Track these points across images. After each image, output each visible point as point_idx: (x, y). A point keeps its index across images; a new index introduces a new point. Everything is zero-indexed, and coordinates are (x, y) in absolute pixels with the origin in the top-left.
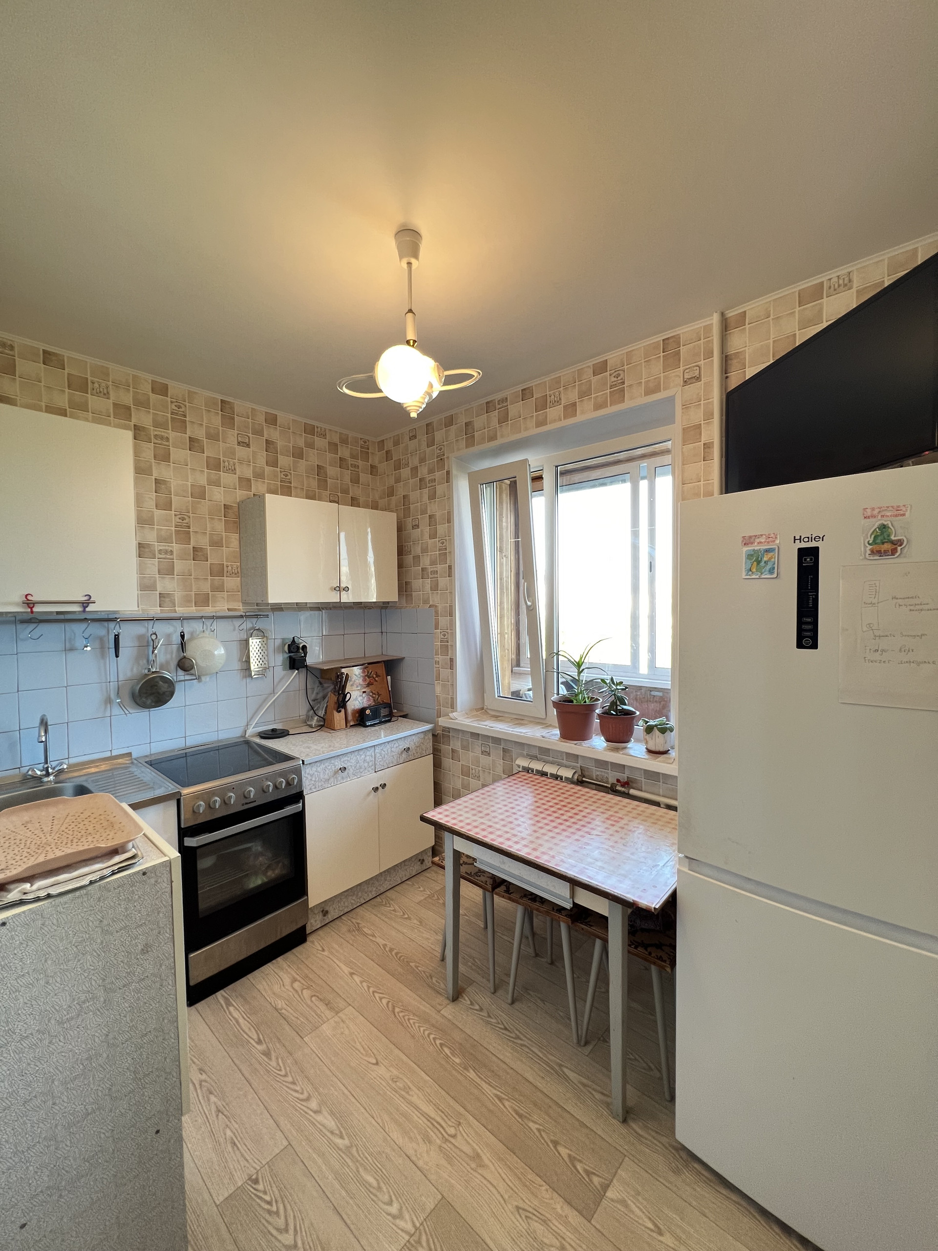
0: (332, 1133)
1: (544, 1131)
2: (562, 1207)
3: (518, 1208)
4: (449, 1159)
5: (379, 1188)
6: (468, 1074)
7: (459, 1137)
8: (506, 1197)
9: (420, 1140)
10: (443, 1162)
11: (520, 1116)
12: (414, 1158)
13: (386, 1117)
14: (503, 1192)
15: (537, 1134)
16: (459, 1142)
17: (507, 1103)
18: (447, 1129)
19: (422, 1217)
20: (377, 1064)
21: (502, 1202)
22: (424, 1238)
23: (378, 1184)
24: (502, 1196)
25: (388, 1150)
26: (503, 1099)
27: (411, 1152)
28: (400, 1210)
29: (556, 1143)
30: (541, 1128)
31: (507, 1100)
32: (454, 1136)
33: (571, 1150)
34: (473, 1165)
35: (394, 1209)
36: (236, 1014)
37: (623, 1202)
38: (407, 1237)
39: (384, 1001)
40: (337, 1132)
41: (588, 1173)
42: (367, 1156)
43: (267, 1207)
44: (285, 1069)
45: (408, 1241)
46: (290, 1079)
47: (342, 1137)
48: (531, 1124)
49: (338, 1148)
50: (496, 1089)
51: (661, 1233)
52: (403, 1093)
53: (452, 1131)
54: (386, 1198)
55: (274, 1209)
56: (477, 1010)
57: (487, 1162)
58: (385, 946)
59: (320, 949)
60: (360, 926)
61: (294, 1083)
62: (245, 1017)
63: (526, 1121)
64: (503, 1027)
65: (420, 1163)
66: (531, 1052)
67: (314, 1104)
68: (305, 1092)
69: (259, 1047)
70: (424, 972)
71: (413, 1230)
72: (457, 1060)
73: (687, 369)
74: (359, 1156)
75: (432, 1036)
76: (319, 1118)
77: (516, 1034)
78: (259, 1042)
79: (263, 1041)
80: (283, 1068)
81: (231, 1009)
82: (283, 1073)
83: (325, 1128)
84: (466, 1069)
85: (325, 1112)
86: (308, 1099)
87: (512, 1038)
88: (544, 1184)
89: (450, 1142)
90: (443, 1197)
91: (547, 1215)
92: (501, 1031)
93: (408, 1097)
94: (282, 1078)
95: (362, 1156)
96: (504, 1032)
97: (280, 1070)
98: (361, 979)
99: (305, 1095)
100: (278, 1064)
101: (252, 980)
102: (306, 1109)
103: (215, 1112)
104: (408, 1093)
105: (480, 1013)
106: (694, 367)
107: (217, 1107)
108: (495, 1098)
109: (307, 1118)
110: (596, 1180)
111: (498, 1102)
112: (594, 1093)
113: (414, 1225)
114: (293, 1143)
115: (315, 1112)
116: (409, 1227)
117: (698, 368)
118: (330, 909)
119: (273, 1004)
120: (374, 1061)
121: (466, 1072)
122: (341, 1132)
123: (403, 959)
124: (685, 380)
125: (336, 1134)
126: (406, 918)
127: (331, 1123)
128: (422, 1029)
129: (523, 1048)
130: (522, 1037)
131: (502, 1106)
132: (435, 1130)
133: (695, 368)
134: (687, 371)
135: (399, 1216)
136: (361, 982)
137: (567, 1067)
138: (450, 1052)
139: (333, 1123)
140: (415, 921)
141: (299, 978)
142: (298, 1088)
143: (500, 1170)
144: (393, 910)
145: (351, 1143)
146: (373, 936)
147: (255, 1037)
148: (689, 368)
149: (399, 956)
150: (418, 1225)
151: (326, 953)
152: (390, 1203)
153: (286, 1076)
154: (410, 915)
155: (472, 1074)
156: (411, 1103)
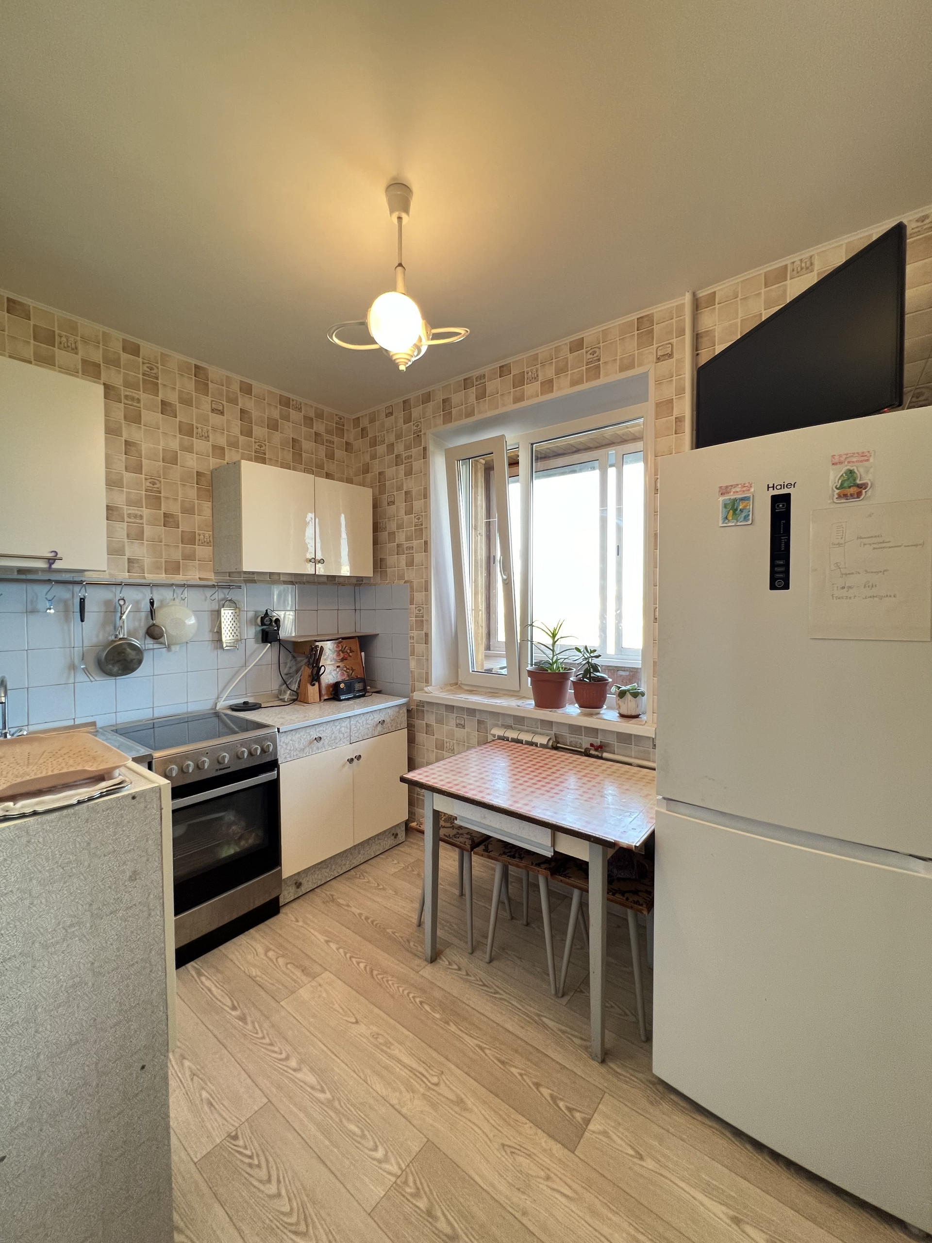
0: (313, 1088)
1: (525, 1074)
2: (546, 1142)
3: (503, 1145)
4: (434, 1106)
5: (363, 1136)
6: (449, 1028)
7: (442, 1085)
8: (491, 1136)
9: (402, 1088)
10: (427, 1108)
11: (503, 1063)
12: (397, 1107)
13: (369, 1072)
14: (488, 1132)
15: (519, 1077)
16: (443, 1089)
17: (487, 1052)
18: (430, 1078)
19: (409, 1159)
20: (357, 1022)
21: (488, 1142)
22: (411, 1179)
23: (362, 1131)
24: (487, 1136)
25: (371, 1101)
26: (485, 1048)
27: (394, 1102)
28: (386, 1155)
29: (537, 1085)
30: (523, 1072)
31: (488, 1049)
32: (437, 1085)
33: (553, 1090)
34: (457, 1109)
35: (380, 1154)
36: (208, 983)
37: (605, 1133)
38: (393, 1179)
39: (362, 965)
40: (319, 1087)
41: (570, 1109)
42: (350, 1107)
43: (247, 1160)
44: (262, 1031)
45: (395, 1182)
46: (267, 1041)
47: (323, 1091)
48: (513, 1070)
49: (319, 1101)
50: (476, 1039)
51: (641, 1158)
52: (384, 1048)
53: (435, 1080)
54: (371, 1144)
55: (256, 1162)
56: (455, 969)
57: (470, 1105)
58: (360, 915)
59: (294, 920)
60: (334, 897)
61: (271, 1044)
62: (218, 985)
63: (507, 1066)
64: (481, 983)
65: (404, 1111)
66: (510, 1005)
67: (293, 1063)
68: (284, 1052)
69: (233, 1013)
70: (402, 937)
71: (399, 1173)
72: (438, 1016)
73: (660, 346)
74: (341, 1107)
75: (411, 995)
76: (299, 1075)
77: (495, 990)
78: (234, 1008)
79: (238, 1007)
80: (259, 1031)
81: (203, 979)
82: (260, 1035)
83: (305, 1084)
84: (448, 1023)
85: (305, 1069)
86: (287, 1058)
87: (492, 993)
88: (528, 1122)
89: (434, 1090)
90: (428, 1140)
91: (532, 1150)
92: (480, 987)
93: (388, 1051)
94: (258, 1040)
95: (344, 1106)
96: (483, 988)
97: (257, 1033)
98: (337, 946)
99: (283, 1056)
100: (254, 1027)
101: (223, 951)
102: (286, 1069)
103: (190, 1076)
104: (389, 1048)
105: (458, 972)
106: (667, 344)
107: (191, 1071)
108: (477, 1048)
109: (288, 1077)
110: (578, 1115)
111: (479, 1051)
112: (572, 1038)
113: (400, 1168)
114: (274, 1100)
115: (294, 1070)
116: (395, 1169)
117: (670, 345)
118: (304, 881)
119: (246, 972)
120: (354, 1020)
121: (446, 1025)
122: (322, 1087)
123: (380, 926)
124: (658, 357)
125: (317, 1089)
126: (380, 889)
127: (311, 1079)
128: (401, 989)
129: (503, 1002)
130: (501, 992)
131: (484, 1055)
132: (418, 1080)
133: (668, 346)
134: (660, 348)
135: (386, 1159)
136: (338, 949)
137: (546, 1017)
138: (431, 1009)
139: (314, 1079)
140: (390, 892)
141: (273, 948)
142: (276, 1049)
143: (483, 1112)
144: (367, 882)
145: (333, 1097)
146: (348, 906)
147: (229, 1003)
148: (662, 345)
149: (375, 923)
150: (404, 1167)
151: (301, 924)
152: (376, 1149)
153: (263, 1038)
154: (384, 886)
155: (453, 1028)
156: (391, 1057)
